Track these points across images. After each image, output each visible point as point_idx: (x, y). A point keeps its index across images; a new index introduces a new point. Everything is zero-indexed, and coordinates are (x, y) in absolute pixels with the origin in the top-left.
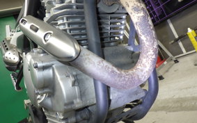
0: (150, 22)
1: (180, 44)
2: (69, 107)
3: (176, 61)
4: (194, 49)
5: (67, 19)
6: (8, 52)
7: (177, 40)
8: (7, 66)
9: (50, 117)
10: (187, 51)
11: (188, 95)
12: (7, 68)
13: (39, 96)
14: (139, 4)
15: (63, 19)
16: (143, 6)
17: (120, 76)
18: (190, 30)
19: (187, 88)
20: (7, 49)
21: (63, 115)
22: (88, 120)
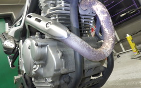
0: (111, 21)
1: (121, 45)
2: (58, 72)
3: (118, 56)
4: (131, 48)
5: (59, 16)
6: (7, 41)
7: (118, 42)
8: (5, 51)
9: (39, 83)
10: (125, 50)
11: (129, 78)
12: (5, 52)
13: (35, 66)
14: (104, 9)
15: (55, 17)
16: (107, 10)
17: (93, 51)
18: (128, 36)
19: (128, 74)
20: (6, 39)
21: (52, 79)
22: (68, 83)
